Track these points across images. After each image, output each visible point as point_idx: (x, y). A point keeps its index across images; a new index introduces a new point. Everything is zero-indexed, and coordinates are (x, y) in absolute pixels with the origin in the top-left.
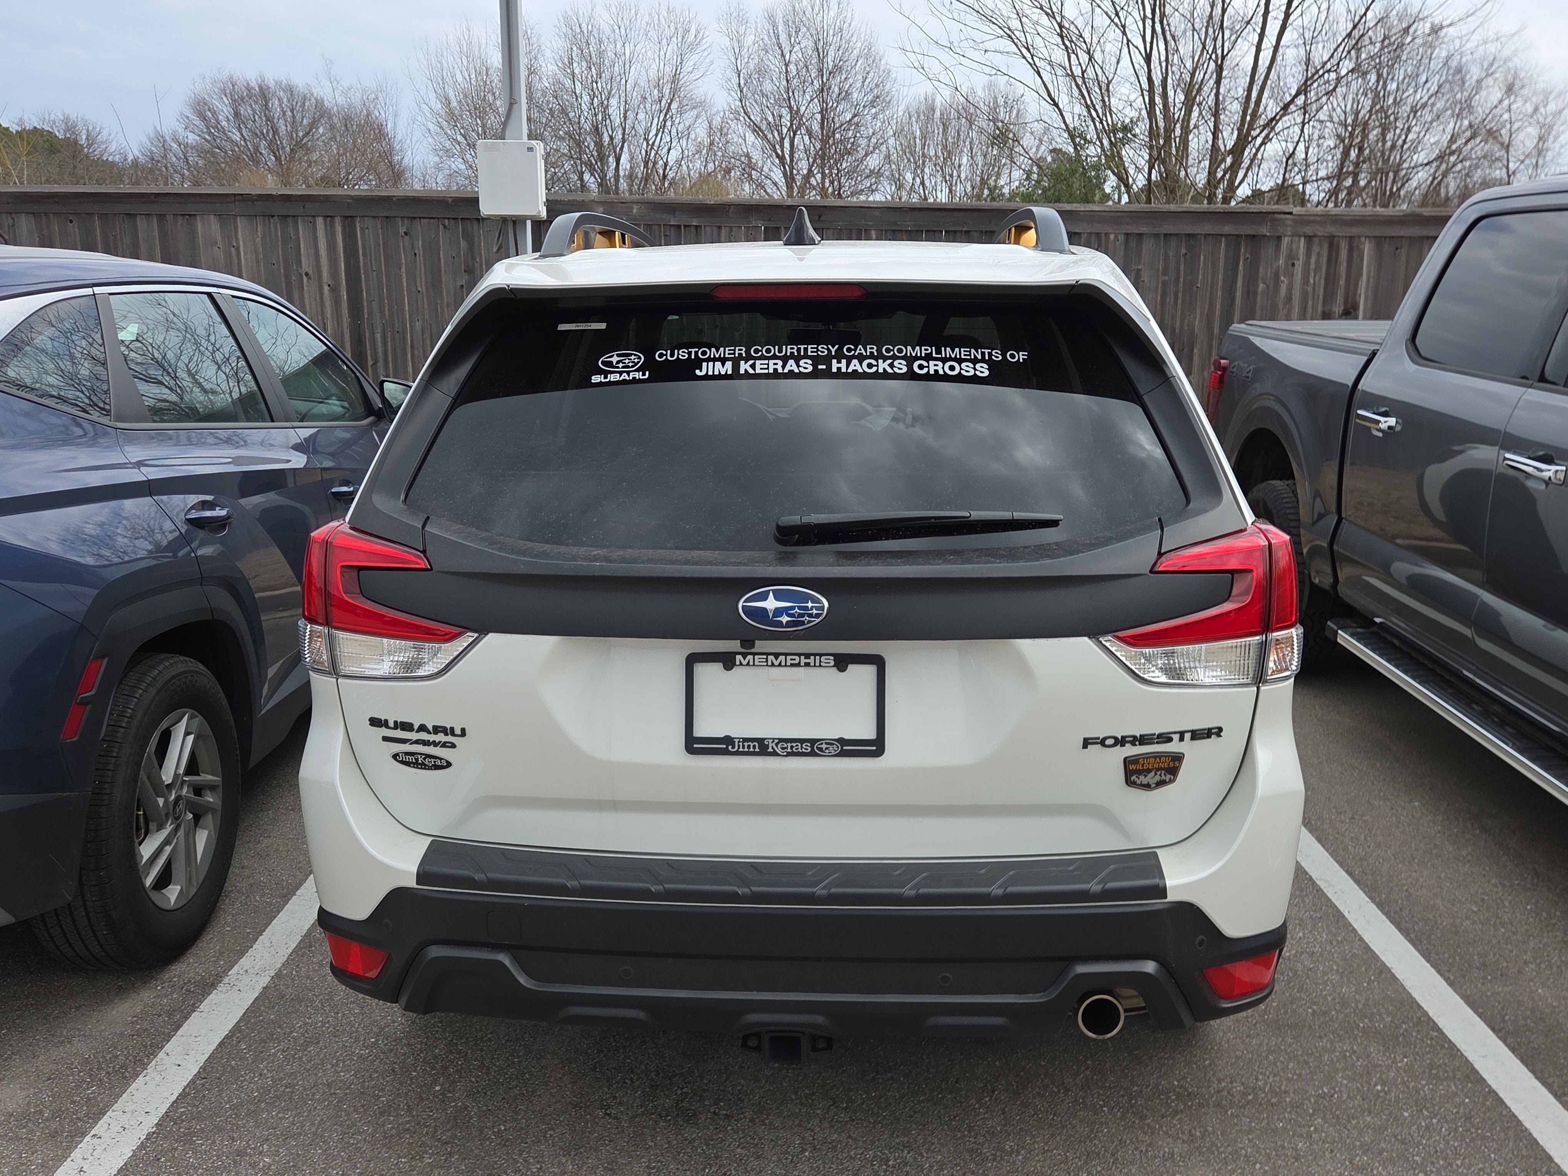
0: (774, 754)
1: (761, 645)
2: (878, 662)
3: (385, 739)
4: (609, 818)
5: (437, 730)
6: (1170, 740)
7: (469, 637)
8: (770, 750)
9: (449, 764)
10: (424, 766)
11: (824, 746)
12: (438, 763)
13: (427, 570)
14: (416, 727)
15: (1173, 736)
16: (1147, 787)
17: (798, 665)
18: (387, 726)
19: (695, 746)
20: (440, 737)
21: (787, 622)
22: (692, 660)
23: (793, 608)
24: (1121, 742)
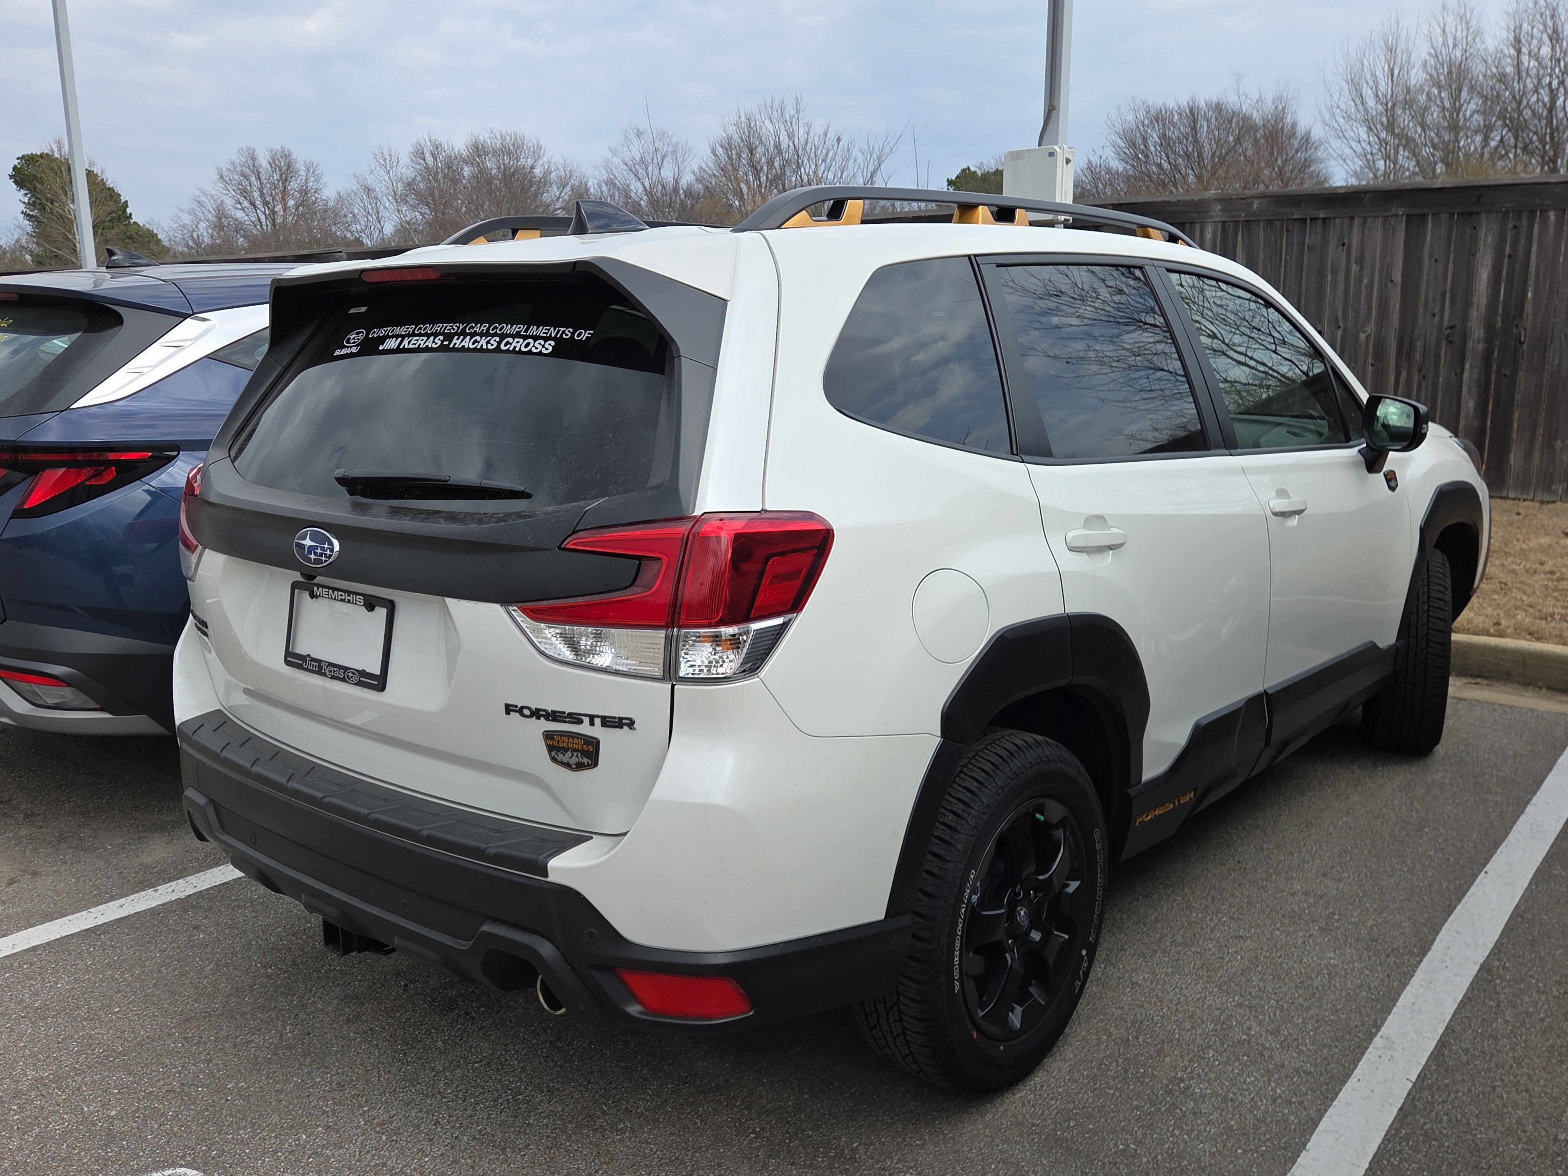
0: (324, 675)
2: (391, 607)
6: (580, 722)
8: (323, 671)
11: (350, 675)
15: (584, 718)
16: (567, 765)
17: (344, 601)
21: (315, 559)
22: (294, 587)
23: (317, 547)
24: (536, 714)
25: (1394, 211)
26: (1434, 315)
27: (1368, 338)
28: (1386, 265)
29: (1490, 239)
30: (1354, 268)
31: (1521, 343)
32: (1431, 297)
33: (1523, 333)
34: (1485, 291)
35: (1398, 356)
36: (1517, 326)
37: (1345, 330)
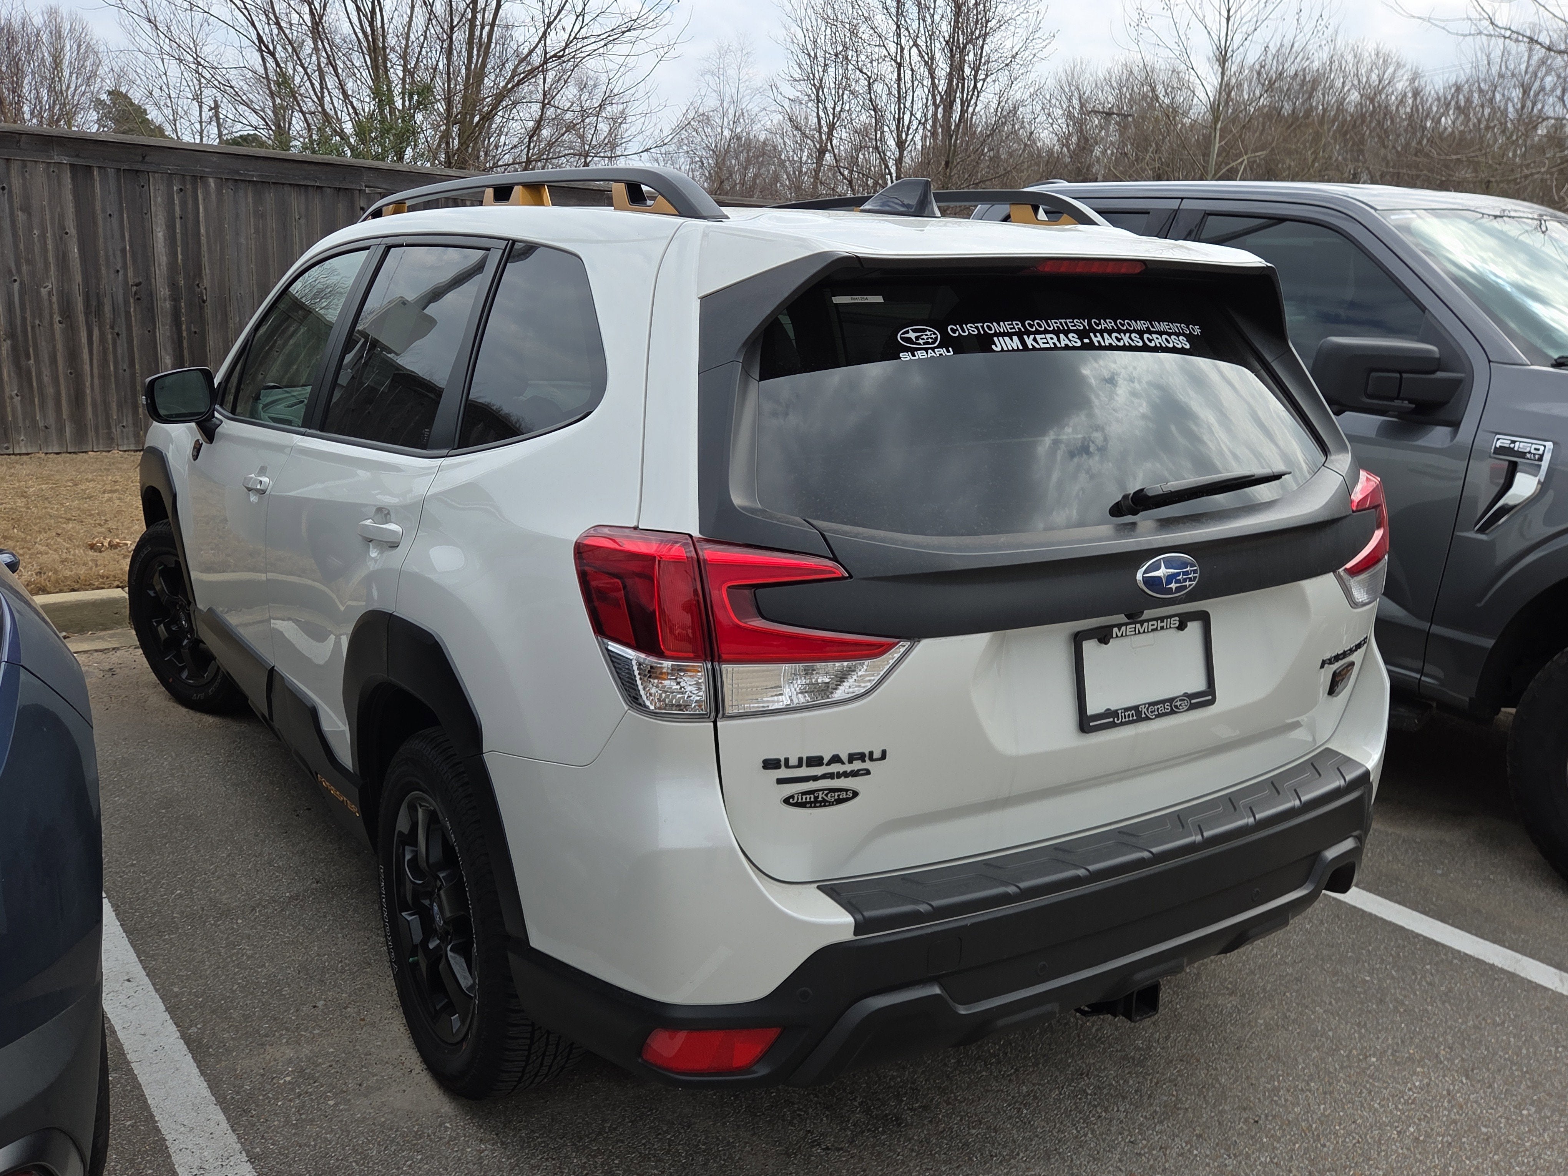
0: (1147, 718)
1: (1147, 614)
2: (1204, 618)
3: (780, 781)
4: (996, 818)
5: (852, 758)
7: (902, 647)
8: (1143, 716)
9: (855, 794)
10: (824, 803)
11: (1178, 704)
12: (843, 795)
13: (844, 578)
14: (826, 760)
17: (1156, 629)
18: (787, 766)
19: (1091, 724)
20: (857, 765)
21: (1176, 588)
22: (1078, 639)
23: (1179, 574)
25: (56, 159)
26: (118, 271)
27: (50, 293)
28: (57, 216)
29: (159, 199)
30: (21, 216)
31: (204, 301)
32: (111, 252)
33: (204, 291)
34: (163, 250)
35: (87, 314)
36: (198, 285)
37: (22, 283)
